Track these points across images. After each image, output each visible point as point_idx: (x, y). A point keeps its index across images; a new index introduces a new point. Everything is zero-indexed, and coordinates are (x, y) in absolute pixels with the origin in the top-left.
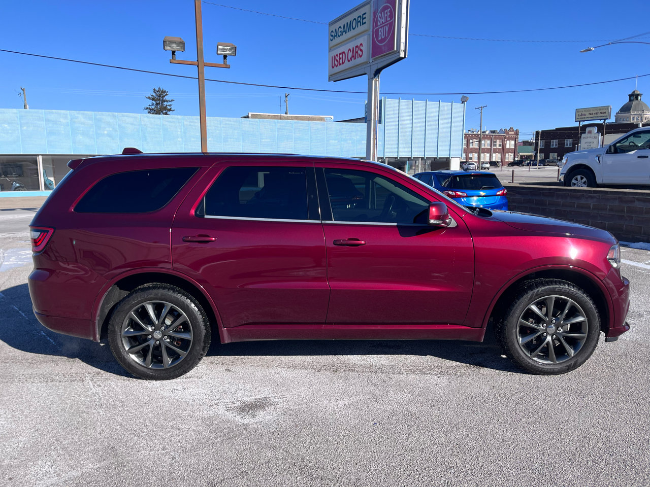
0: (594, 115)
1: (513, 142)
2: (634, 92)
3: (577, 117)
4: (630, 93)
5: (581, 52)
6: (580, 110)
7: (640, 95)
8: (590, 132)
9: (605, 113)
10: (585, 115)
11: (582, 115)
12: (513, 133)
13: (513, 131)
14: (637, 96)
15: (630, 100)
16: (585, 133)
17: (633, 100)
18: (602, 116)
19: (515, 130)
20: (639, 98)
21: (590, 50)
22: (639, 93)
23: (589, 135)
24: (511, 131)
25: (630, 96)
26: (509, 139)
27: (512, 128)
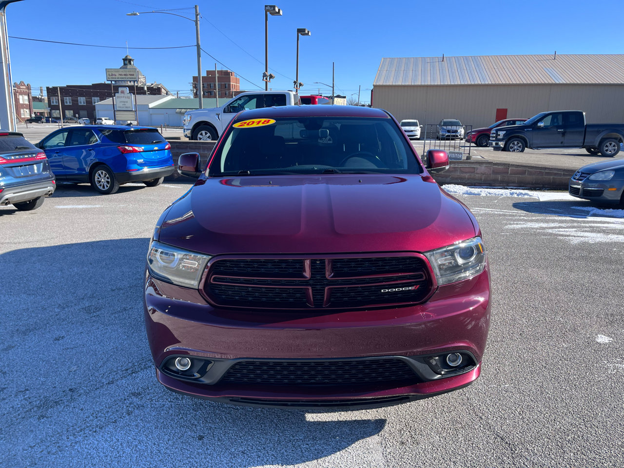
0: (123, 76)
1: (26, 97)
2: (127, 57)
3: (108, 77)
4: (124, 58)
5: (127, 15)
6: (110, 70)
7: (133, 60)
8: (123, 92)
9: (133, 75)
10: (115, 76)
11: (112, 75)
12: (24, 87)
13: (24, 85)
14: (130, 61)
15: (125, 64)
16: (118, 92)
17: (127, 64)
18: (131, 78)
19: (26, 85)
20: (132, 62)
21: (135, 15)
22: (131, 58)
23: (122, 95)
24: (22, 85)
25: (125, 60)
26: (22, 93)
27: (23, 82)
